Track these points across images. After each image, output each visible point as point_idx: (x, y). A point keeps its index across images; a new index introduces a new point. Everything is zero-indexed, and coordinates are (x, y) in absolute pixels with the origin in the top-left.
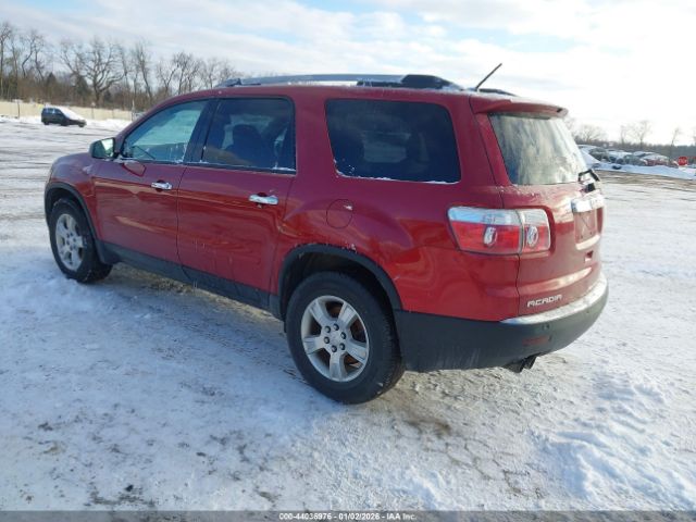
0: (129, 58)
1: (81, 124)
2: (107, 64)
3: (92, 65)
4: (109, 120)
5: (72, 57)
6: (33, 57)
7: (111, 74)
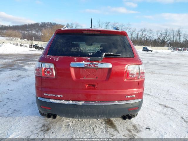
0: (175, 33)
1: (151, 51)
2: (168, 35)
3: (164, 36)
4: (161, 50)
5: (159, 34)
6: (149, 35)
7: (169, 38)
